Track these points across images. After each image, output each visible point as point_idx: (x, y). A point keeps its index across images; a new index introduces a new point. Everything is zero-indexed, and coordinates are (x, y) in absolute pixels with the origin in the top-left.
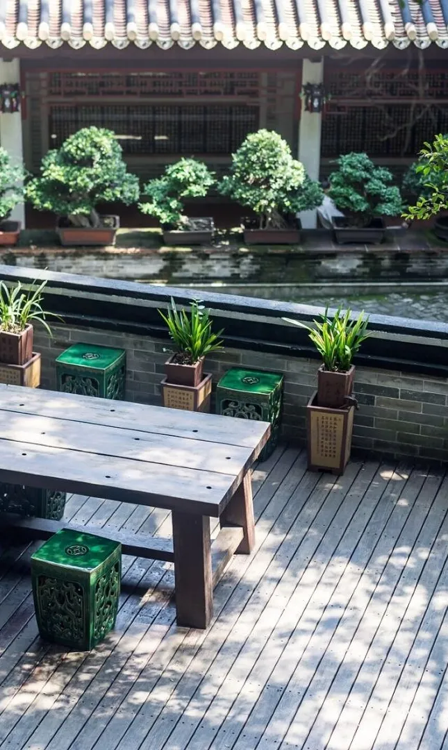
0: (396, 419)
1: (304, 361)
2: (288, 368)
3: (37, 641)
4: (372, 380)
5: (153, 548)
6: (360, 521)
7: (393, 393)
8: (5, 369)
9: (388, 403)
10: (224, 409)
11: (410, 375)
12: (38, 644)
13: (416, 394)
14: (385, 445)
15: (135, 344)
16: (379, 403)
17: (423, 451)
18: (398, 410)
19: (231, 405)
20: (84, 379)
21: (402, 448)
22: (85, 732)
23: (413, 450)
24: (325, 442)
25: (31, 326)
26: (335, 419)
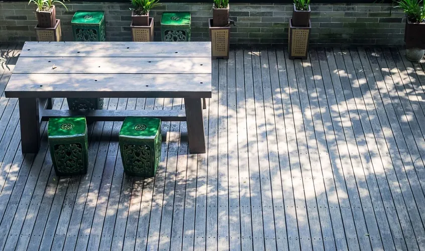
0: (248, 26)
1: (199, 4)
2: (191, 9)
3: (125, 177)
4: (235, 9)
5: (165, 116)
6: (249, 82)
7: (246, 14)
8: (46, 31)
9: (244, 20)
10: (165, 35)
11: (255, 4)
12: (126, 178)
13: (258, 13)
14: (243, 40)
15: (109, 7)
16: (239, 20)
17: (262, 41)
18: (249, 22)
19: (169, 33)
20: (89, 30)
21: (251, 40)
22: (175, 222)
23: (257, 41)
24: (219, 44)
25: (54, 6)
26: (224, 32)
